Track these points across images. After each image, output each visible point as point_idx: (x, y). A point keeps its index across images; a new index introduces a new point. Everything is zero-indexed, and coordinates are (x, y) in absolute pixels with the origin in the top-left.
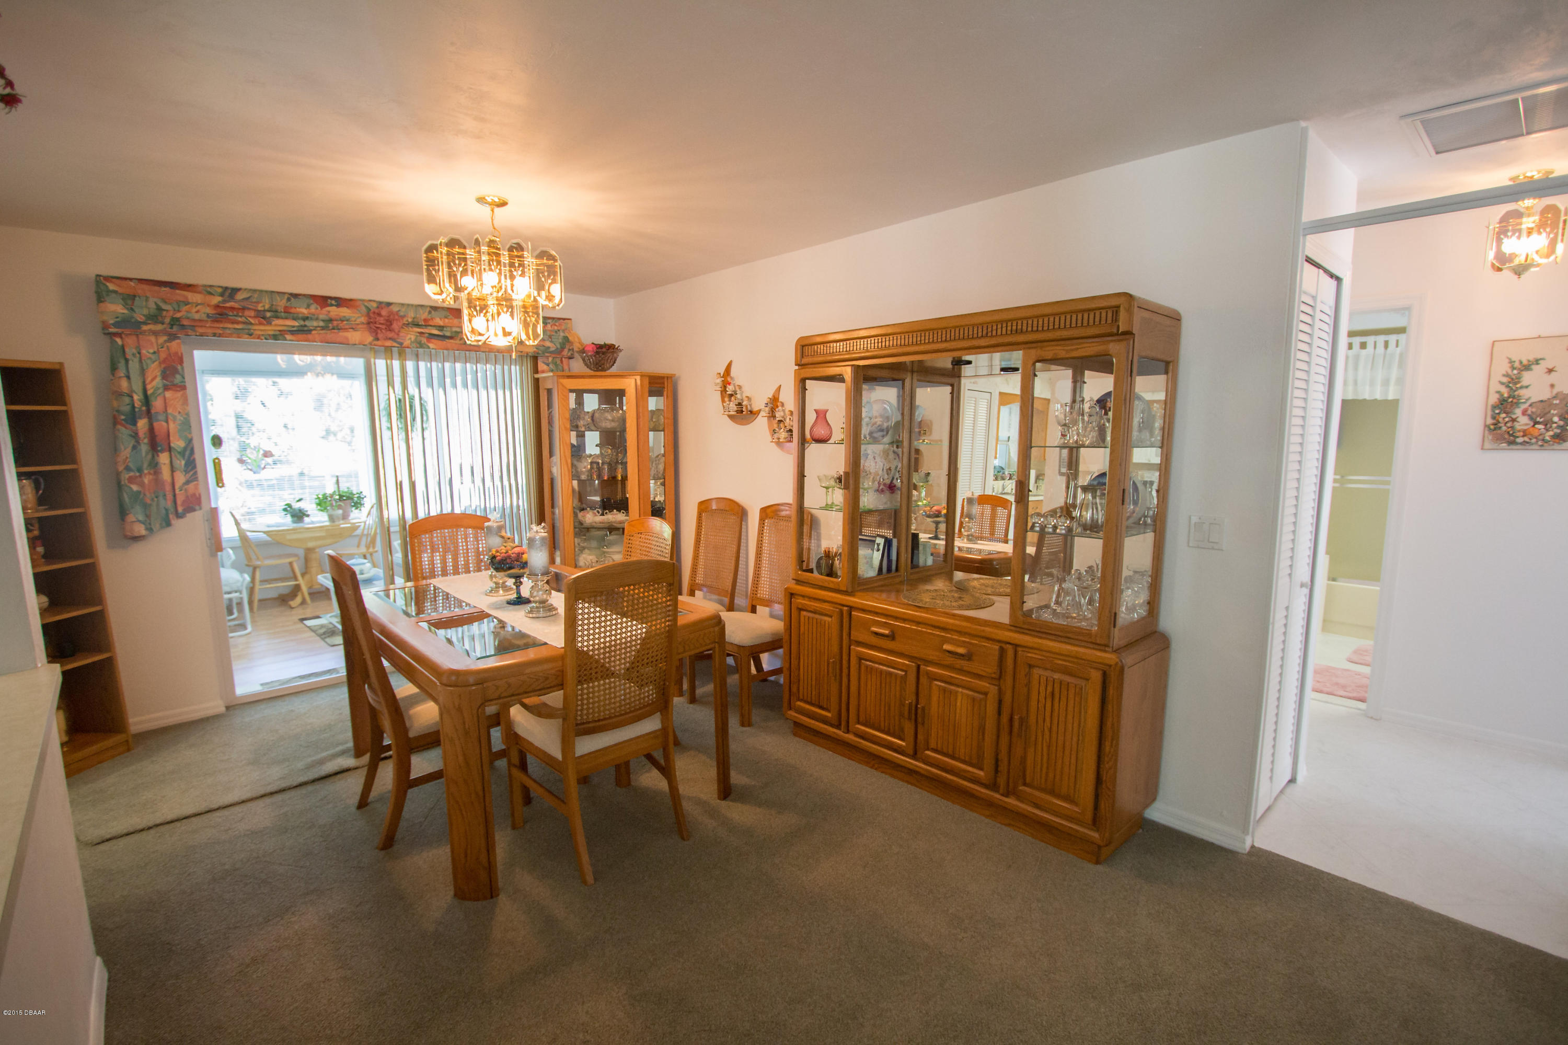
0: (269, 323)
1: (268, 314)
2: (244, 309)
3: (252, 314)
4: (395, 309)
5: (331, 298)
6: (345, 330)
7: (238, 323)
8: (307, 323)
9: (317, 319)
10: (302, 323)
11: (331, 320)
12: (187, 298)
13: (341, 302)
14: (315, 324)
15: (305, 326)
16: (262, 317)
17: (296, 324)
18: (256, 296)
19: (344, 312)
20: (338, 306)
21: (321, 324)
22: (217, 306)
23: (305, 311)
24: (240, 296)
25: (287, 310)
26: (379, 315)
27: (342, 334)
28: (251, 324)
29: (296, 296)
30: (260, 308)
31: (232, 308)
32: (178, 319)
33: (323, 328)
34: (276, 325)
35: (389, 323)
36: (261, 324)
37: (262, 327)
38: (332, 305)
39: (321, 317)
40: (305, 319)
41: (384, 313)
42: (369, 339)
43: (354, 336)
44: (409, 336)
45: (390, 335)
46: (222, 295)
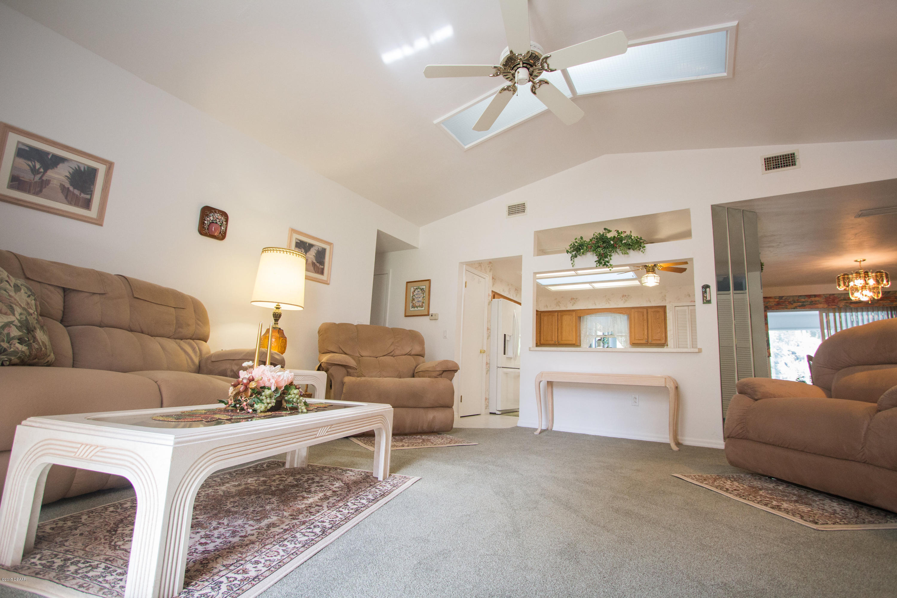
0: (793, 305)
1: (792, 302)
2: (785, 301)
3: (787, 302)
4: (836, 296)
5: (812, 295)
6: (817, 304)
7: (782, 305)
8: (804, 303)
13: (815, 296)
14: (807, 303)
16: (790, 303)
17: (801, 304)
18: (788, 297)
19: (817, 299)
21: (809, 303)
22: (777, 302)
23: (803, 300)
24: (784, 298)
25: (798, 300)
26: (830, 298)
27: (816, 305)
28: (787, 305)
29: (800, 296)
30: (789, 300)
31: (782, 302)
32: (767, 306)
33: (809, 304)
34: (795, 305)
35: (833, 301)
38: (812, 297)
39: (809, 301)
40: (804, 302)
41: (831, 297)
42: (826, 306)
43: (820, 306)
45: (834, 304)
46: (779, 298)
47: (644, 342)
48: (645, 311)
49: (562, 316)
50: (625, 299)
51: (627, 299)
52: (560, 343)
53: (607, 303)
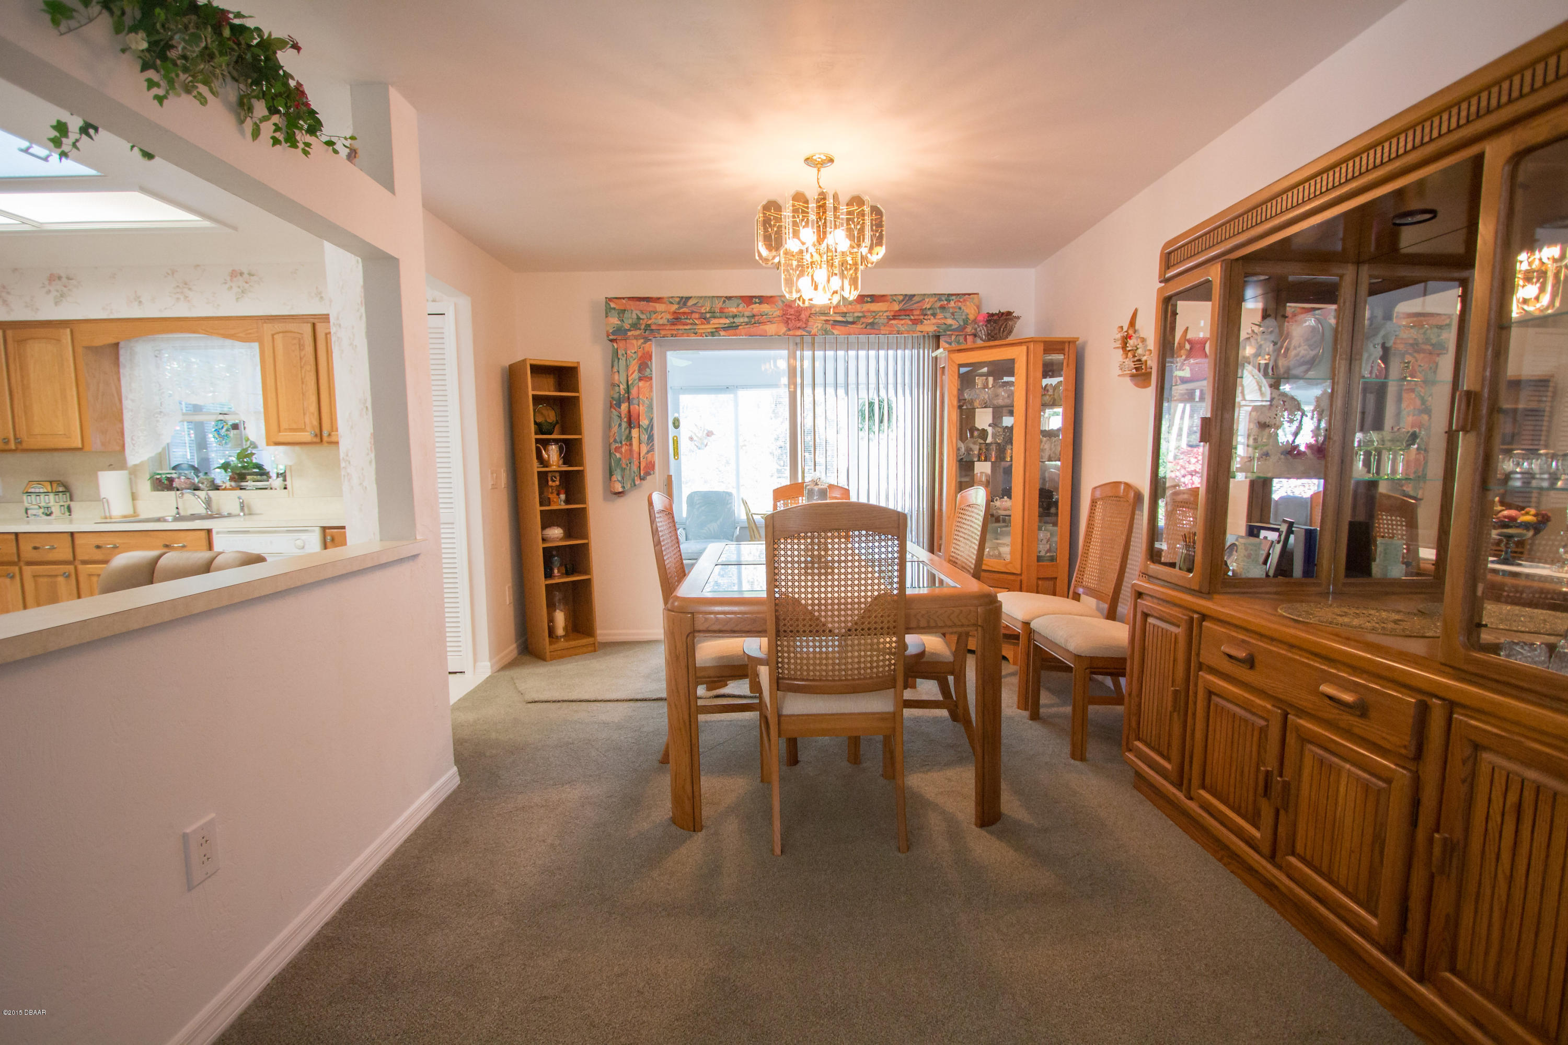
0: (709, 323)
1: (708, 315)
2: (692, 312)
3: (697, 316)
5: (755, 297)
7: (687, 324)
8: (736, 320)
9: (743, 316)
10: (732, 320)
11: (754, 316)
12: (655, 308)
13: (761, 300)
14: (741, 320)
15: (734, 322)
16: (704, 319)
17: (728, 321)
18: (701, 301)
19: (765, 308)
20: (760, 303)
21: (746, 320)
22: (675, 313)
23: (734, 310)
24: (690, 303)
25: (722, 311)
26: (791, 309)
27: (762, 327)
28: (696, 324)
29: (729, 298)
30: (703, 311)
31: (684, 313)
32: (649, 325)
33: (747, 323)
34: (714, 324)
35: (799, 316)
36: (702, 324)
37: (703, 327)
38: (756, 303)
39: (747, 314)
40: (734, 316)
41: (794, 305)
42: (784, 329)
43: (771, 329)
44: (817, 325)
45: (799, 324)
46: (679, 303)
47: (307, 436)
48: (308, 329)
49: (21, 342)
50: (239, 287)
51: (246, 286)
52: (25, 446)
53: (178, 299)
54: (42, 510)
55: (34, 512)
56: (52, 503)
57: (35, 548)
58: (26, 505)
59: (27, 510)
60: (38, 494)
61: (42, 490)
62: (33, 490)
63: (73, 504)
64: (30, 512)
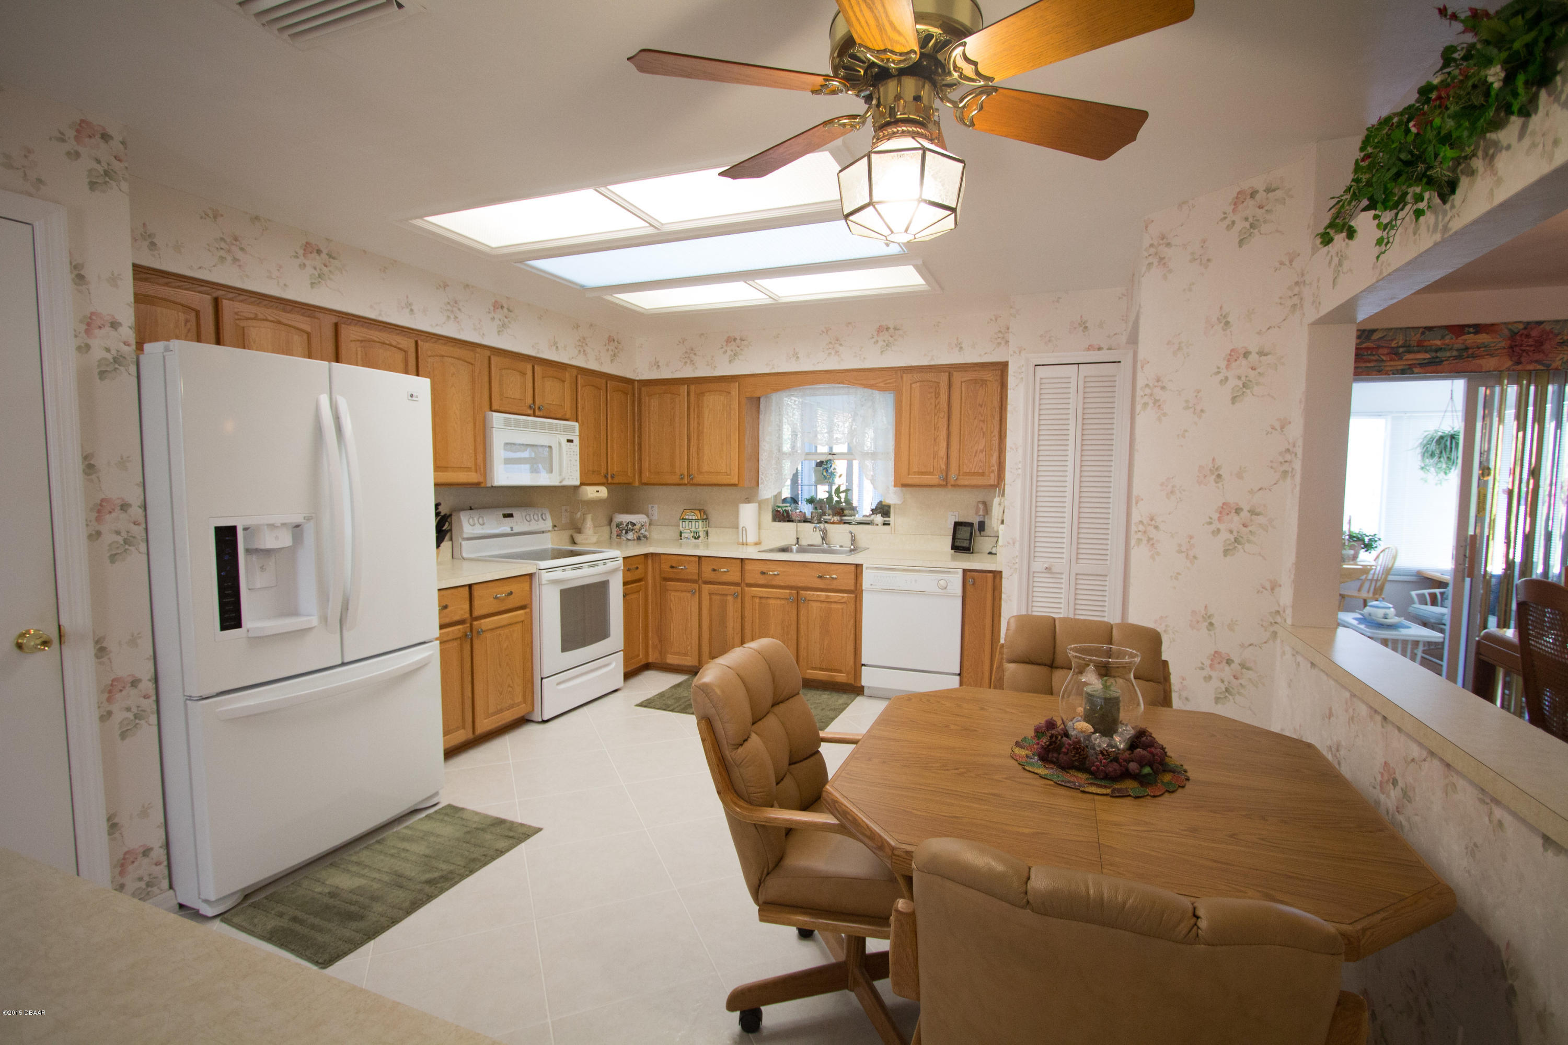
0: (1401, 359)
1: (1401, 350)
2: (1378, 347)
3: (1386, 351)
4: (1548, 327)
5: (1469, 326)
6: (1481, 357)
7: (1370, 361)
8: (1439, 354)
9: (1451, 349)
10: (1434, 354)
11: (1467, 349)
13: (1478, 328)
14: (1448, 354)
15: (1437, 357)
16: (1394, 353)
17: (1428, 356)
18: (1391, 334)
19: (1483, 338)
20: (1476, 333)
21: (1455, 353)
23: (1438, 343)
24: (1375, 336)
25: (1420, 344)
26: (1528, 336)
27: (1478, 361)
28: (1383, 361)
29: (1430, 329)
30: (1393, 344)
31: (1368, 349)
33: (1456, 357)
34: (1407, 360)
35: (1539, 344)
36: (1392, 360)
37: (1392, 363)
38: (1469, 333)
39: (1456, 346)
40: (1438, 350)
41: (1534, 333)
43: (1490, 363)
44: (1561, 356)
45: (1538, 356)
47: (934, 479)
48: (944, 377)
49: (700, 395)
50: (884, 341)
51: (891, 340)
52: (695, 481)
53: (830, 354)
54: (692, 534)
55: (686, 535)
56: (700, 529)
57: (714, 570)
58: (681, 529)
59: (681, 533)
60: (690, 521)
61: (694, 518)
62: (687, 517)
63: (710, 530)
64: (683, 535)
